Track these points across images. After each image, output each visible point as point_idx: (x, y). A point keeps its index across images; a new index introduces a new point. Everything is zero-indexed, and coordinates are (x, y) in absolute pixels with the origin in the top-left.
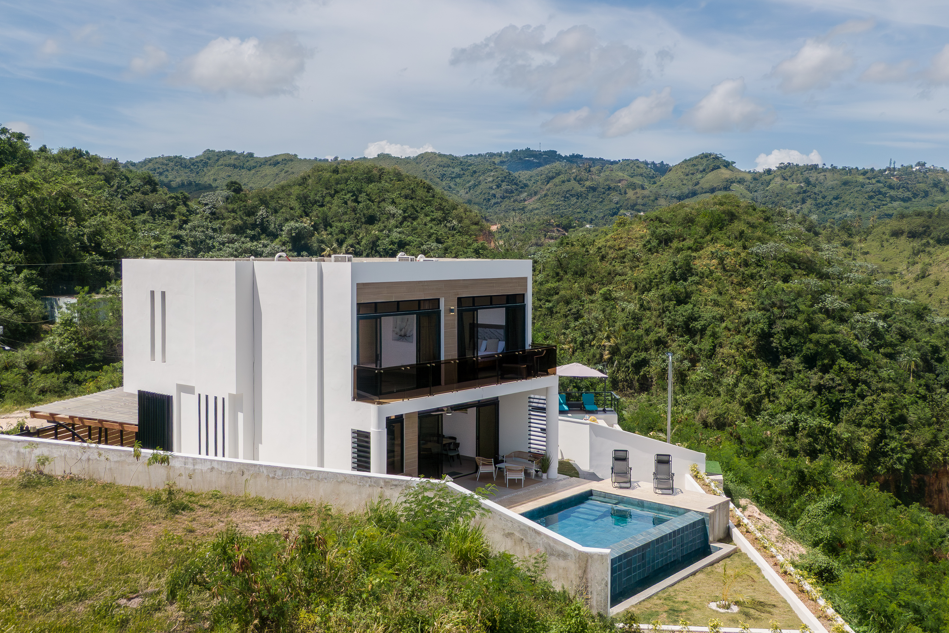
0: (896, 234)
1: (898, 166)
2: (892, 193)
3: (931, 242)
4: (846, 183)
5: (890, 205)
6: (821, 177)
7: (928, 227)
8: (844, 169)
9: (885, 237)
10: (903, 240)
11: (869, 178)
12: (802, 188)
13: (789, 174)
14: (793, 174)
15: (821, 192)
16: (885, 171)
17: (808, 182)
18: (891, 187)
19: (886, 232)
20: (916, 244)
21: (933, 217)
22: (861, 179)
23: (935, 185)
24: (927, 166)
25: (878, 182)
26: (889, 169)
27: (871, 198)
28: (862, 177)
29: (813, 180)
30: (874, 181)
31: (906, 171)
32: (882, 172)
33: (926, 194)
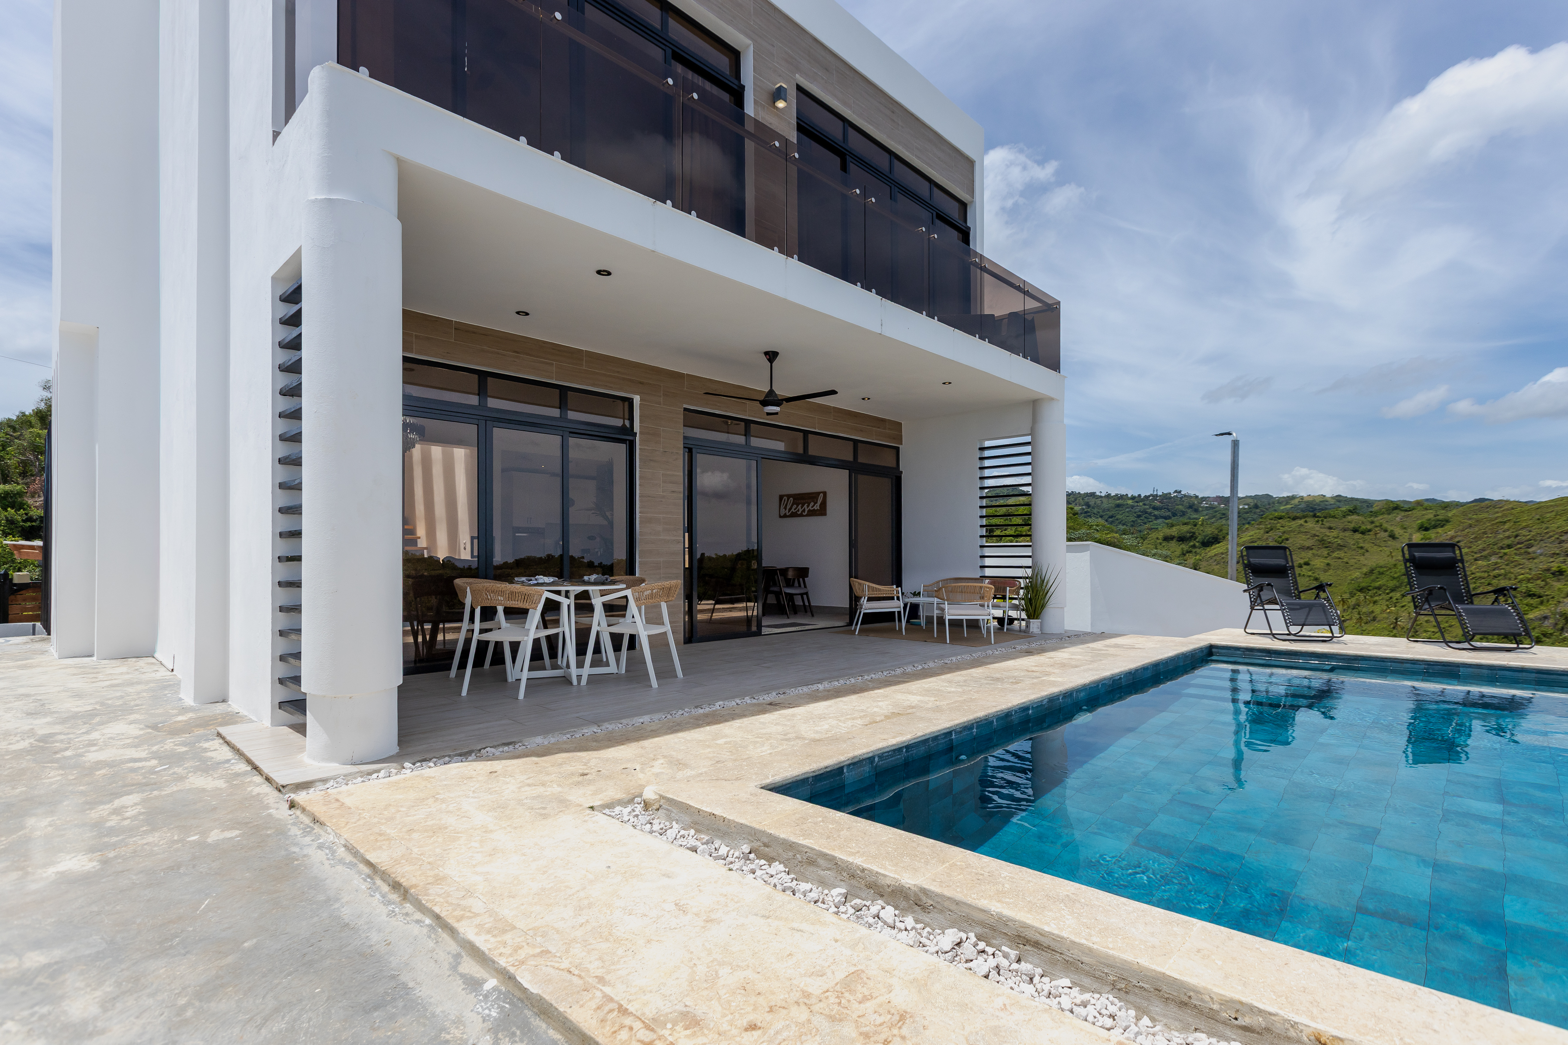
0: (1167, 539)
1: (1160, 493)
2: (1156, 513)
3: (1197, 544)
4: (1118, 506)
5: (1155, 522)
6: (1098, 502)
7: (1194, 533)
8: (1117, 495)
9: (1158, 541)
10: (1173, 544)
11: (1137, 502)
12: (1083, 509)
13: (1073, 499)
14: (1076, 500)
15: (1099, 512)
16: (1149, 496)
17: (1088, 505)
18: (1155, 508)
19: (1160, 537)
20: (1185, 547)
21: (1198, 526)
22: (1130, 502)
23: (1190, 507)
24: (1182, 493)
25: (1144, 504)
26: (1151, 495)
27: (1139, 516)
28: (1131, 501)
29: (1092, 503)
30: (1141, 504)
31: (1166, 496)
32: (1147, 497)
33: (1183, 514)
